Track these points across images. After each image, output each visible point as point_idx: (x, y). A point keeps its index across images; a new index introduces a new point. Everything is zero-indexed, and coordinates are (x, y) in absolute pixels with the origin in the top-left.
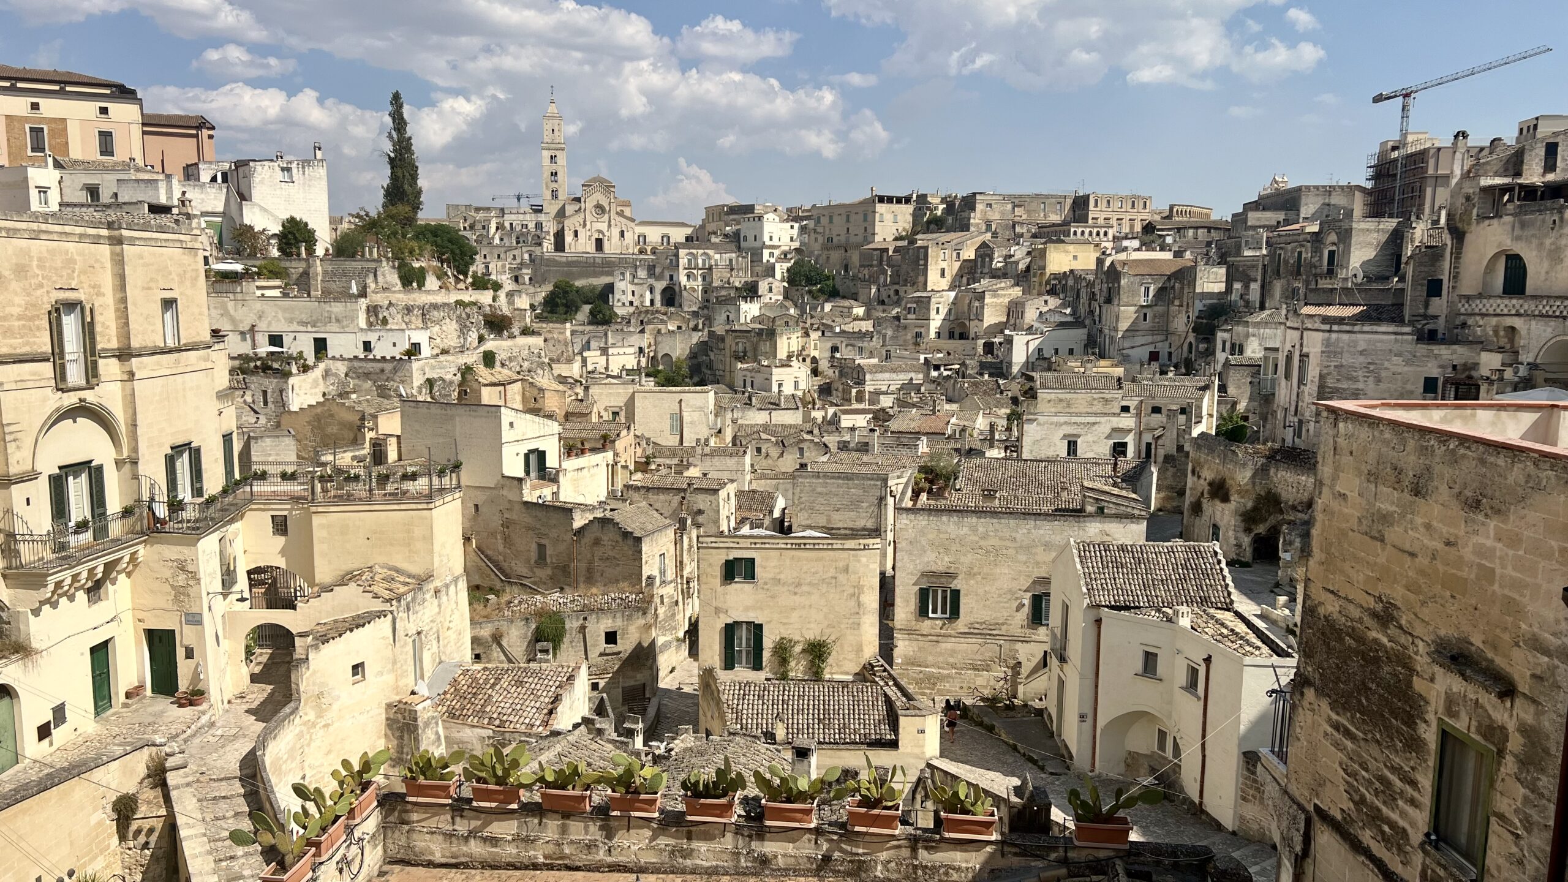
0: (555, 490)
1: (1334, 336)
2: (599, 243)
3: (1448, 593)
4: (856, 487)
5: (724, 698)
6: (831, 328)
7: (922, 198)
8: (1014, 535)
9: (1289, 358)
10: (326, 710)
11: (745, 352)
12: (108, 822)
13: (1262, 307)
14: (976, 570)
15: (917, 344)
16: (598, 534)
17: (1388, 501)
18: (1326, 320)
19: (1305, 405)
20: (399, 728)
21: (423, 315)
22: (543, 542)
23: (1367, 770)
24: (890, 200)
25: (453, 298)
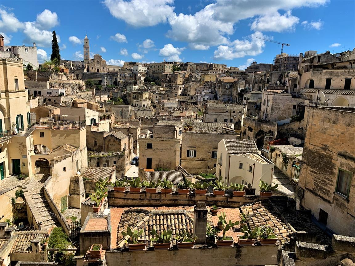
0: (98, 128)
1: (275, 96)
2: (98, 70)
3: (342, 143)
4: (168, 128)
5: (146, 175)
6: (156, 92)
7: (175, 63)
8: (208, 138)
9: (265, 101)
10: (58, 178)
11: (135, 97)
12: (10, 204)
13: (253, 90)
14: (200, 146)
15: (175, 96)
16: (110, 139)
17: (327, 125)
18: (273, 92)
19: (268, 111)
20: (74, 182)
21: (63, 86)
22: (96, 140)
23: (319, 179)
24: (168, 63)
25: (70, 82)
